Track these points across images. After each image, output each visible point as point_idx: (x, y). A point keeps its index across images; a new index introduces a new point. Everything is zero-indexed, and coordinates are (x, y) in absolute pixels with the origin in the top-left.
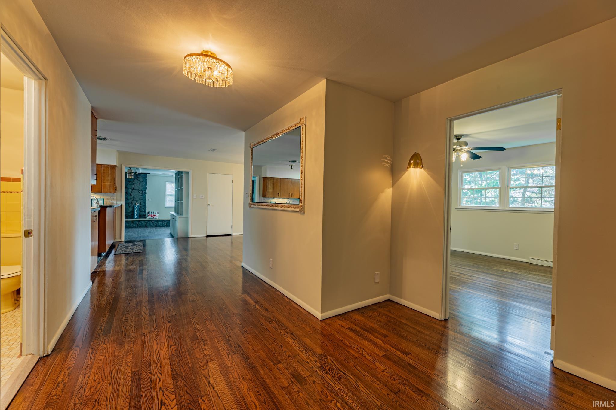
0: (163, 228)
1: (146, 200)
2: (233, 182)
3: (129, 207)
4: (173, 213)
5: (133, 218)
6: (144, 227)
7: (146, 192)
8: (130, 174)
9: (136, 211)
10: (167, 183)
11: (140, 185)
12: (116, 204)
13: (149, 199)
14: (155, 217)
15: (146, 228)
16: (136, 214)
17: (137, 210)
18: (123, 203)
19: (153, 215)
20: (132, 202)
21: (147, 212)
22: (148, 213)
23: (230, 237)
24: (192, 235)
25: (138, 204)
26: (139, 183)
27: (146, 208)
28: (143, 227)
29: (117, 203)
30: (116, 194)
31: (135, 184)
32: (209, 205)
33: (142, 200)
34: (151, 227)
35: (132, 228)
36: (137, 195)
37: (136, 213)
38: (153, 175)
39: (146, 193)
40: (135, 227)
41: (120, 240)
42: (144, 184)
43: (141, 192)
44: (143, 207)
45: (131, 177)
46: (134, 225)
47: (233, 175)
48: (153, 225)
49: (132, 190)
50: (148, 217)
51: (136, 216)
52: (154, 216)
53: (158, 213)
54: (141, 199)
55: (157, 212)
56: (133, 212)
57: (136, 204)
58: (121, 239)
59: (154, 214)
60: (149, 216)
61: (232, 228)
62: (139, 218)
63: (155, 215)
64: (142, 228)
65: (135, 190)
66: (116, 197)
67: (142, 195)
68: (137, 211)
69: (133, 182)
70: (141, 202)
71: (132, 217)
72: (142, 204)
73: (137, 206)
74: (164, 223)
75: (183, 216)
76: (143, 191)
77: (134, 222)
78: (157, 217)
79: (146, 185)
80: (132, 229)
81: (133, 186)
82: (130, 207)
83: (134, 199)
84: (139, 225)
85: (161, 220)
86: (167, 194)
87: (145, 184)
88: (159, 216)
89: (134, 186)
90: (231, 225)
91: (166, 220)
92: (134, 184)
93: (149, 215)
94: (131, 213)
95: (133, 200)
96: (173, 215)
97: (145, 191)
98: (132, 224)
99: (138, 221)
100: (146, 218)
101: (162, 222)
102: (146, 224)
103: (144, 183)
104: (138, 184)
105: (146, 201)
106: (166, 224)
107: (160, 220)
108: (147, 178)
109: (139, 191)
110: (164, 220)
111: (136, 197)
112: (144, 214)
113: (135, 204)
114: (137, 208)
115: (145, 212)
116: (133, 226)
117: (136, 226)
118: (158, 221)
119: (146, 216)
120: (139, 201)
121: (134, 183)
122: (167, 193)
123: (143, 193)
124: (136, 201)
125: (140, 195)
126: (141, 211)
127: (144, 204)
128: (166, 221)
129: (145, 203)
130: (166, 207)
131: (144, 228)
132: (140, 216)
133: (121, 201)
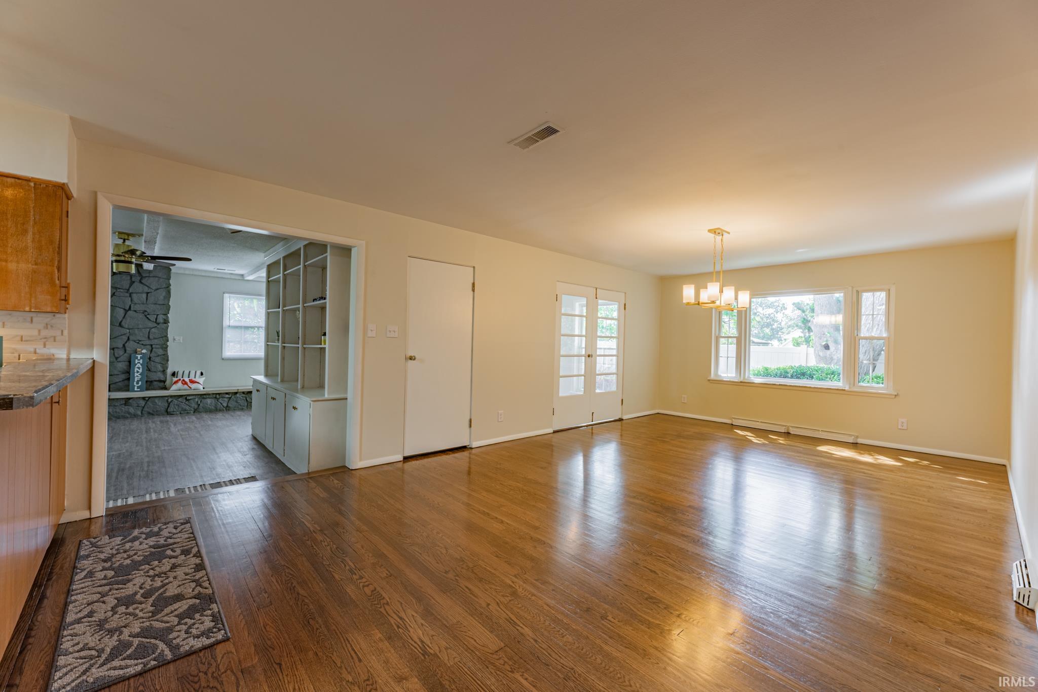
0: (220, 415)
1: (168, 341)
2: (473, 290)
3: (117, 358)
4: (261, 378)
5: (128, 390)
6: (163, 415)
7: (168, 317)
8: (122, 258)
9: (136, 369)
10: (226, 295)
11: (151, 299)
12: (68, 359)
13: (177, 338)
14: (193, 386)
15: (168, 418)
16: (136, 379)
17: (139, 368)
18: (100, 355)
19: (187, 380)
20: (124, 345)
21: (169, 371)
22: (174, 374)
23: (465, 454)
24: (361, 460)
25: (144, 351)
26: (147, 293)
27: (168, 360)
28: (158, 415)
29: (72, 356)
30: (66, 315)
31: (134, 296)
32: (411, 358)
33: (156, 341)
34: (184, 412)
35: (125, 418)
36: (140, 326)
37: (136, 374)
38: (187, 272)
39: (166, 322)
40: (135, 416)
41: (85, 514)
42: (162, 297)
43: (153, 318)
44: (158, 360)
45: (128, 268)
46: (132, 410)
47: (474, 267)
48: (187, 408)
49: (126, 311)
50: (174, 387)
51: (138, 383)
52: (192, 382)
53: (202, 374)
54: (151, 337)
55: (198, 373)
56: (128, 373)
57: (138, 350)
58: (90, 508)
59: (192, 377)
60: (176, 382)
61: (470, 426)
62: (147, 389)
63: (194, 379)
64: (157, 419)
65: (135, 311)
66: (66, 333)
67: (155, 325)
68: (141, 371)
69: (128, 290)
70: (152, 345)
71: (127, 388)
72: (154, 349)
73: (139, 356)
74: (220, 400)
75: (326, 396)
76: (158, 315)
77: (131, 401)
78: (201, 385)
79: (169, 300)
80: (127, 422)
81: (128, 301)
82: (119, 360)
83: (131, 338)
84: (146, 409)
85: (213, 394)
86: (228, 324)
87: (165, 297)
88: (204, 382)
89: (132, 300)
90: (469, 418)
91: (227, 393)
92: (130, 296)
93: (175, 379)
94: (123, 377)
95: (128, 339)
96: (261, 383)
97: (164, 317)
98: (125, 408)
99: (144, 398)
100: (165, 388)
101: (216, 398)
102: (168, 406)
103: (162, 294)
104: (144, 296)
105: (168, 343)
106: (225, 405)
107: (209, 394)
108: (171, 282)
109: (146, 316)
110: (219, 394)
111: (136, 331)
112: (162, 377)
113: (136, 352)
114: (141, 361)
115: (164, 372)
116: (129, 413)
117: (139, 413)
118: (203, 396)
119: (168, 383)
120: (148, 342)
121: (131, 291)
122: (226, 322)
123: (160, 319)
124: (138, 342)
125: (151, 325)
126: (153, 369)
127: (160, 352)
128: (227, 396)
129: (165, 348)
130: (223, 359)
131: (162, 418)
132: (149, 384)
133: (90, 346)
